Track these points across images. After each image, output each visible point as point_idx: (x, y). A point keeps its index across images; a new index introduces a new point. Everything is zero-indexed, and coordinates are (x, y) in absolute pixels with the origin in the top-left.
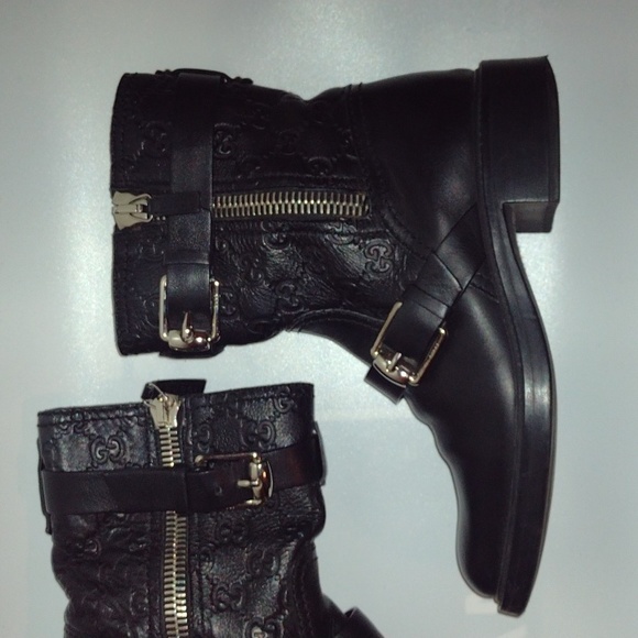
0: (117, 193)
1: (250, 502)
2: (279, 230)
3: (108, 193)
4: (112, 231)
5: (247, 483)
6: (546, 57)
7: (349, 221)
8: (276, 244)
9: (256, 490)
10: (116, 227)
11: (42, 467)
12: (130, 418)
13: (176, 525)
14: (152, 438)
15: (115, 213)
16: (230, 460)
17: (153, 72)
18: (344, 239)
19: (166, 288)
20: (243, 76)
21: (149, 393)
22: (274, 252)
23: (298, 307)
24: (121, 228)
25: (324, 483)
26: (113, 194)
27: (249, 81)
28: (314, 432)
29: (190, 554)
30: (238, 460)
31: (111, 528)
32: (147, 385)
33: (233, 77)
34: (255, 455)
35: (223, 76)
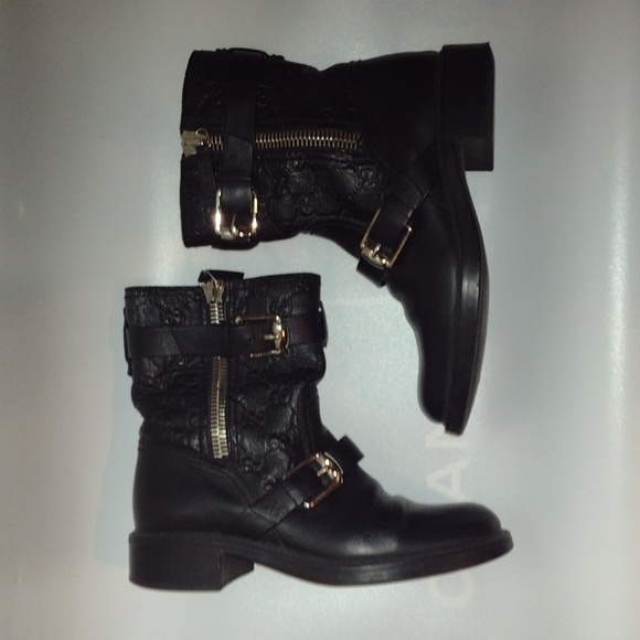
0: (185, 132)
1: (273, 352)
2: (299, 159)
3: (179, 131)
4: (180, 158)
5: (271, 337)
6: (488, 44)
7: (348, 152)
8: (297, 169)
9: (278, 343)
10: (183, 155)
11: (126, 326)
12: (190, 296)
13: (220, 366)
14: (205, 311)
15: (184, 145)
16: (260, 321)
17: (214, 50)
18: (344, 165)
19: (221, 198)
20: (277, 54)
21: (204, 277)
22: (295, 174)
23: (312, 214)
24: (186, 156)
25: (325, 345)
26: (182, 133)
27: (281, 58)
28: (320, 310)
29: (229, 388)
30: (264, 321)
31: (175, 371)
32: (202, 273)
33: (270, 54)
34: (278, 318)
35: (264, 53)
